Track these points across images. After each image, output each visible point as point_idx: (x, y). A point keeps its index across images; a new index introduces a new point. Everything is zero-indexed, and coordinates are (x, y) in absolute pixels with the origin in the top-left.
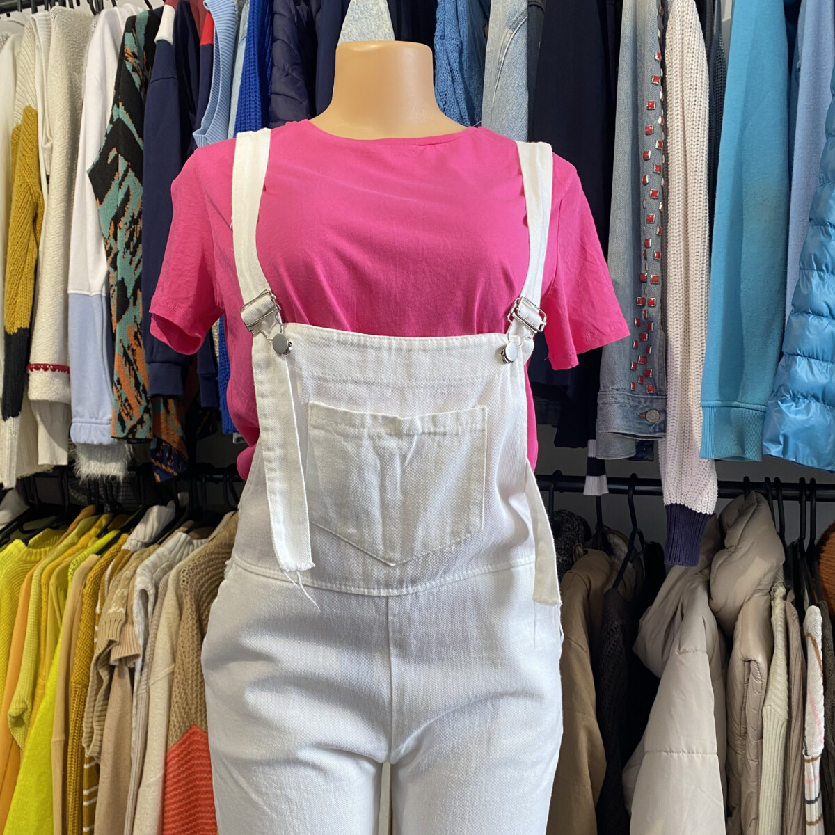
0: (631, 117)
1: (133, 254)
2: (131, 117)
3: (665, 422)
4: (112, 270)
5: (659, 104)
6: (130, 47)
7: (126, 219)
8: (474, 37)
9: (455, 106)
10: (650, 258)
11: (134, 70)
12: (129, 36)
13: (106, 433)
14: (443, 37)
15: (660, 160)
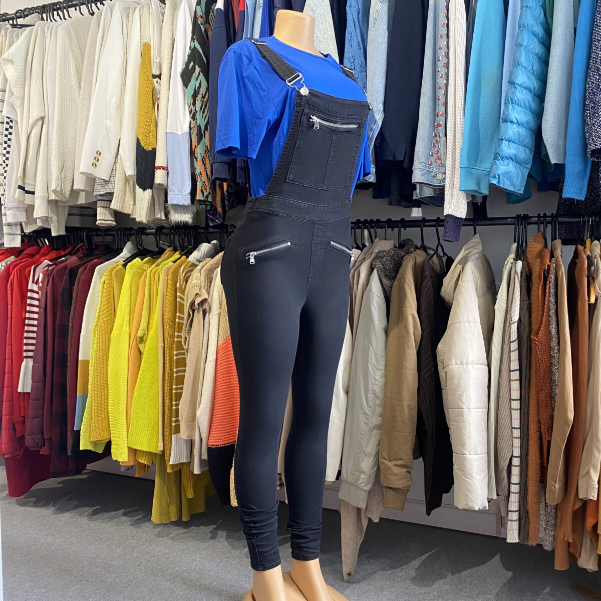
0: (432, 42)
1: (203, 113)
2: (201, 47)
3: (445, 178)
4: (192, 120)
5: (445, 36)
6: (199, 13)
7: (200, 96)
8: (365, 6)
9: (356, 38)
10: (440, 105)
11: (202, 24)
12: (198, 7)
13: (187, 200)
14: (350, 6)
15: (445, 61)
